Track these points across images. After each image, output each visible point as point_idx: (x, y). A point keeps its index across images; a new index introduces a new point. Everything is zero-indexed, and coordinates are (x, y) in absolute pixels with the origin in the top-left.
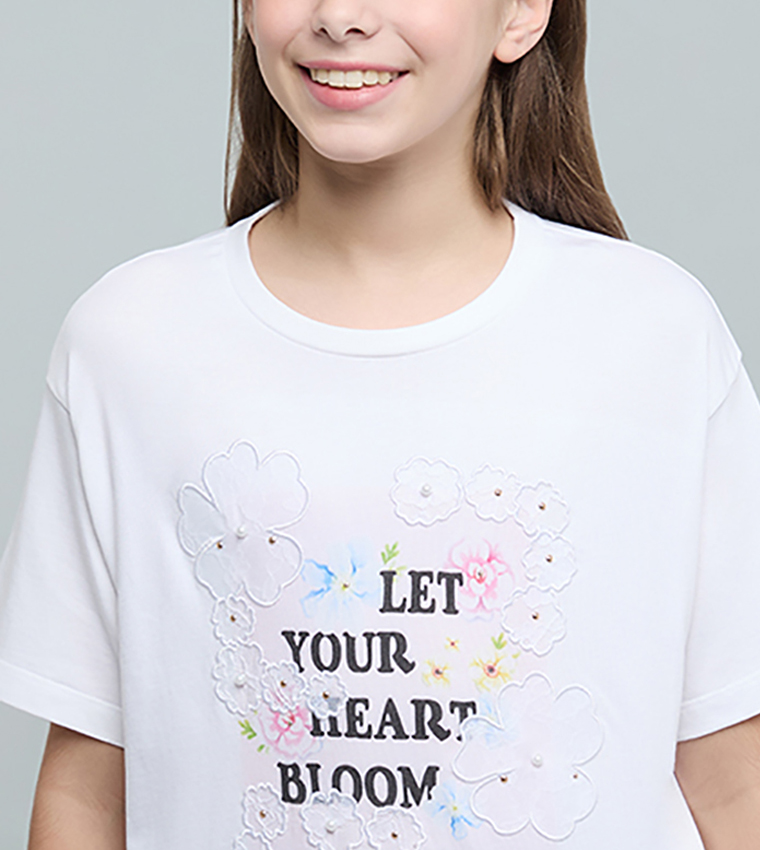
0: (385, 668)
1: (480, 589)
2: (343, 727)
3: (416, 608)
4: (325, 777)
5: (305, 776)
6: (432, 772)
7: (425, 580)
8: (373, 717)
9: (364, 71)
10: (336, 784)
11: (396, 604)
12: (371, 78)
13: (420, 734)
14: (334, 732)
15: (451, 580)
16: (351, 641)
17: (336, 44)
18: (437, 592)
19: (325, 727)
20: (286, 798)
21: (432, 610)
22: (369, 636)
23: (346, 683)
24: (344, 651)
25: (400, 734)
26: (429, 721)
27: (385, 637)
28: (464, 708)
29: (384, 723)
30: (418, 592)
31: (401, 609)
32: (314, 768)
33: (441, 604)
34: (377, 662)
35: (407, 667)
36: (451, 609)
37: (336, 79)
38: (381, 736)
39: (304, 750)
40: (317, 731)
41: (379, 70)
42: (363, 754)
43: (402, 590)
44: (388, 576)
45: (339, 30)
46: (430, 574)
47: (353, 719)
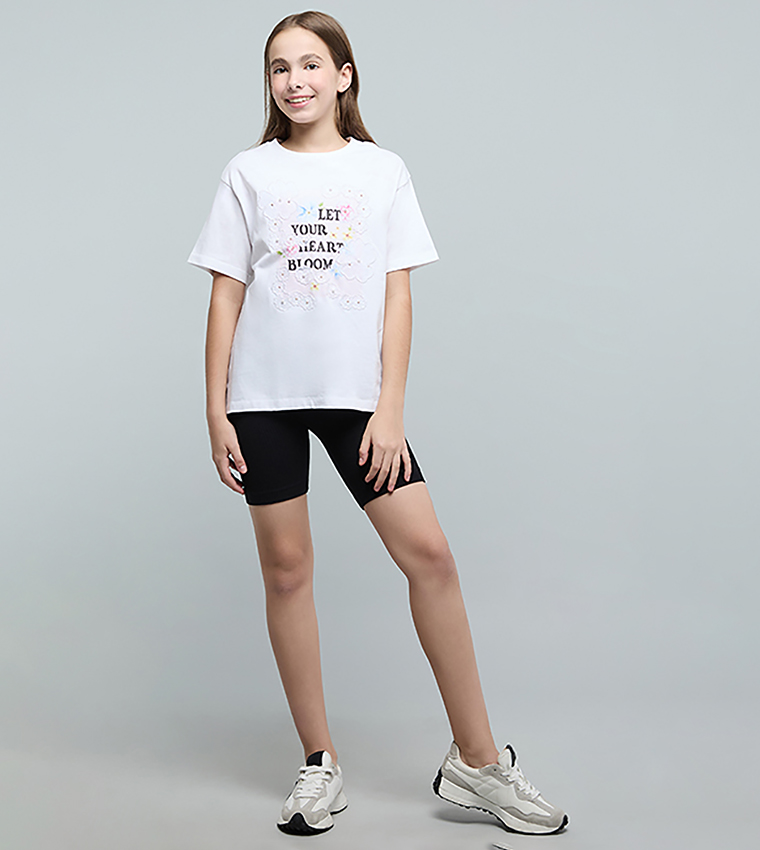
0: (320, 234)
1: (345, 215)
2: (308, 249)
3: (328, 219)
4: (302, 263)
5: (296, 263)
6: (331, 261)
7: (330, 212)
8: (316, 246)
10: (306, 264)
11: (323, 217)
12: (305, 99)
13: (329, 251)
14: (306, 250)
15: (337, 211)
16: (311, 227)
17: (294, 92)
18: (334, 215)
19: (303, 249)
20: (290, 269)
21: (332, 219)
22: (315, 225)
23: (309, 237)
24: (308, 229)
25: (324, 251)
26: (331, 247)
27: (320, 226)
28: (341, 245)
29: (319, 248)
30: (329, 215)
31: (324, 219)
32: (299, 261)
33: (335, 218)
34: (318, 232)
35: (326, 234)
36: (337, 219)
37: (295, 101)
38: (319, 251)
39: (296, 256)
40: (301, 251)
41: (306, 97)
42: (313, 256)
43: (324, 214)
44: (321, 210)
45: (293, 87)
46: (331, 210)
47: (312, 246)
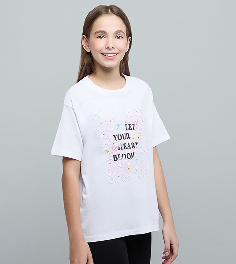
0: (127, 139)
1: (136, 126)
2: (123, 148)
3: (130, 129)
4: (120, 156)
5: (117, 157)
6: (134, 153)
7: (130, 125)
9: (113, 54)
10: (122, 157)
11: (127, 129)
12: (114, 55)
13: (132, 148)
14: (122, 149)
15: (133, 125)
16: (123, 135)
17: (110, 50)
18: (132, 127)
19: (120, 148)
20: (114, 160)
21: (131, 129)
22: (125, 134)
23: (123, 142)
24: (122, 137)
25: (130, 148)
26: (133, 145)
27: (127, 134)
28: (136, 143)
29: (128, 147)
30: (130, 127)
31: (128, 130)
33: (133, 129)
34: (126, 138)
35: (130, 138)
36: (134, 129)
38: (128, 149)
39: (117, 152)
40: (119, 149)
42: (126, 152)
43: (128, 127)
44: (126, 125)
45: (111, 48)
46: (130, 124)
47: (124, 146)
